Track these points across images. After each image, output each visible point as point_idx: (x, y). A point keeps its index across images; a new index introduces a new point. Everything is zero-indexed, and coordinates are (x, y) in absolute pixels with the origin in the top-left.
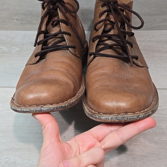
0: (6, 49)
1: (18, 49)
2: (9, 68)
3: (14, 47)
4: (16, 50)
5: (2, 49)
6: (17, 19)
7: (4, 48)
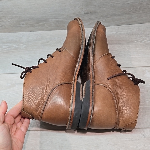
0: (17, 47)
1: (25, 46)
2: (20, 60)
3: (22, 45)
4: (23, 47)
5: (14, 46)
6: (23, 24)
7: (15, 45)
